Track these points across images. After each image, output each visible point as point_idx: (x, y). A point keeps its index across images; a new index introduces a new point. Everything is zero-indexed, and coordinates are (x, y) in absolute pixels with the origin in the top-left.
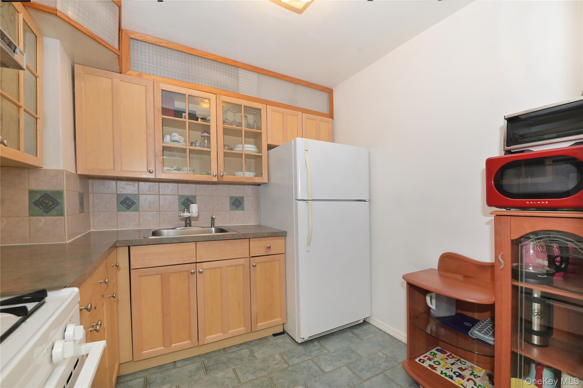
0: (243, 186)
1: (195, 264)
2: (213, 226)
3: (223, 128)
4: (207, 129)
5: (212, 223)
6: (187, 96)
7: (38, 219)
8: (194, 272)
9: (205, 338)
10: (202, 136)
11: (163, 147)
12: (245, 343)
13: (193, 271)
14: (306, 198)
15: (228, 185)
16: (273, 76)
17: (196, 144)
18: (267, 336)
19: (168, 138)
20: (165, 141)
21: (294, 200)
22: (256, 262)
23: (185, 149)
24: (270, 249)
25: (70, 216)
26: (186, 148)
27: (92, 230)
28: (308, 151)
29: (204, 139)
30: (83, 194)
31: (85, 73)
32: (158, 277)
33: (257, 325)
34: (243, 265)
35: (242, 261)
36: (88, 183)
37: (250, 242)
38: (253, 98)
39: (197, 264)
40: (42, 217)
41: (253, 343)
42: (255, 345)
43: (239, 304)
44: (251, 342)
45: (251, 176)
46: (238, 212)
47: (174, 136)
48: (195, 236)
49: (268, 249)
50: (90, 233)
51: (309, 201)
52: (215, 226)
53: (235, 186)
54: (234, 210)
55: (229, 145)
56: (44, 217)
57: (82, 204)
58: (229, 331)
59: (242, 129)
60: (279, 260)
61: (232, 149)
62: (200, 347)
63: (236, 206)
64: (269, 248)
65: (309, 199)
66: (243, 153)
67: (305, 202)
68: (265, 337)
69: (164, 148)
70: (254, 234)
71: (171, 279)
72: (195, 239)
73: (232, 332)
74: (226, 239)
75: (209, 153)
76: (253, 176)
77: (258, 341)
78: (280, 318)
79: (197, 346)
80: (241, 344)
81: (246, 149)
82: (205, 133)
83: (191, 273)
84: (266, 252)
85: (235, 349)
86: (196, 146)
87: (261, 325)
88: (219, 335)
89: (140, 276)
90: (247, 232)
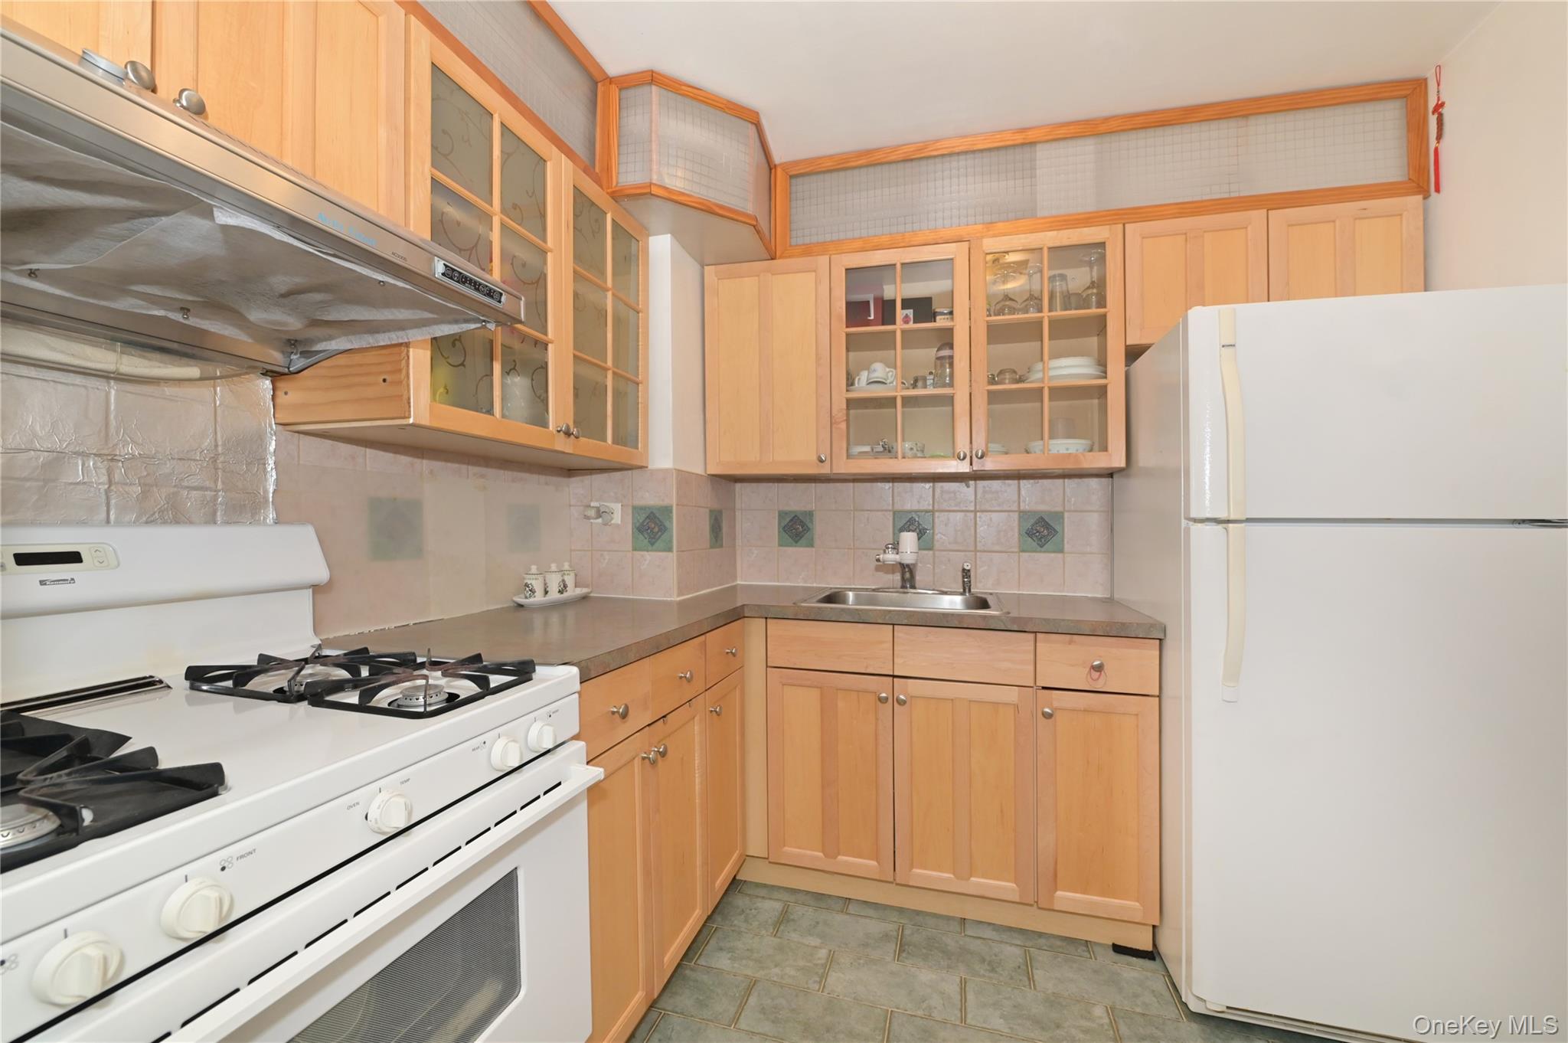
0: (1061, 481)
1: (891, 678)
2: (967, 590)
3: (988, 326)
4: (946, 339)
5: (964, 581)
6: (898, 266)
7: (642, 556)
8: (886, 699)
9: (910, 871)
10: (938, 358)
11: (849, 401)
12: (1022, 932)
13: (884, 695)
14: (1223, 515)
15: (1016, 482)
16: (1152, 125)
17: (925, 379)
18: (1095, 943)
19: (863, 378)
20: (857, 385)
21: (1183, 520)
22: (1056, 704)
23: (894, 399)
24: (1103, 673)
25: (685, 553)
26: (896, 394)
27: (739, 582)
28: (1234, 345)
29: (943, 366)
30: (720, 512)
31: (719, 279)
32: (814, 694)
33: (1056, 892)
34: (1014, 705)
35: (1011, 695)
36: (734, 490)
37: (1038, 644)
38: (1077, 217)
39: (895, 679)
40: (646, 553)
41: (1042, 941)
42: (1045, 948)
43: (1002, 811)
44: (1041, 935)
45: (1072, 451)
46: (1043, 558)
47: (875, 371)
48: (890, 611)
49: (1095, 675)
50: (734, 588)
51: (1230, 525)
52: (972, 590)
53: (1036, 481)
54: (1035, 551)
55: (1016, 370)
56: (650, 553)
57: (716, 529)
58: (971, 876)
59: (1043, 317)
60: (1137, 715)
61: (1020, 380)
62: (898, 887)
63: (1040, 539)
64: (1099, 668)
65: (1232, 517)
66: (1043, 388)
67: (1220, 527)
68: (1086, 941)
69: (851, 403)
70: (1047, 620)
71: (841, 704)
72: (890, 617)
73: (979, 883)
74: (965, 626)
75: (950, 400)
76: (1081, 450)
77: (1059, 943)
78: (1138, 901)
79: (892, 883)
80: (1010, 929)
81: (1052, 373)
82: (946, 349)
83: (880, 699)
84: (1090, 680)
85: (988, 933)
86: (925, 386)
87: (1065, 897)
88: (943, 877)
89: (783, 685)
90: (1024, 613)
